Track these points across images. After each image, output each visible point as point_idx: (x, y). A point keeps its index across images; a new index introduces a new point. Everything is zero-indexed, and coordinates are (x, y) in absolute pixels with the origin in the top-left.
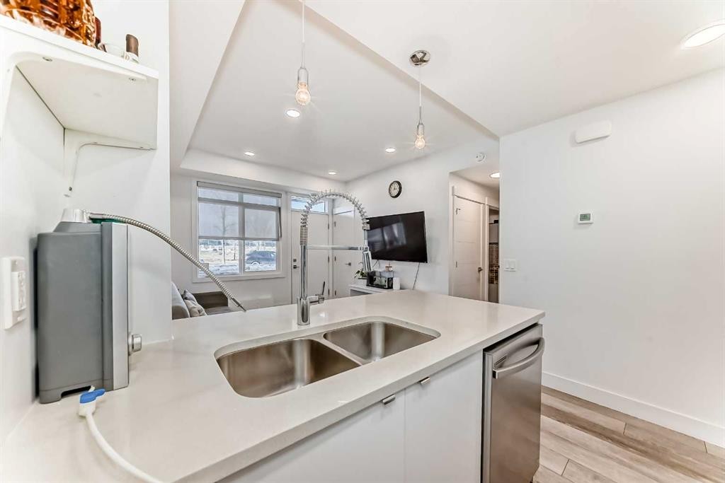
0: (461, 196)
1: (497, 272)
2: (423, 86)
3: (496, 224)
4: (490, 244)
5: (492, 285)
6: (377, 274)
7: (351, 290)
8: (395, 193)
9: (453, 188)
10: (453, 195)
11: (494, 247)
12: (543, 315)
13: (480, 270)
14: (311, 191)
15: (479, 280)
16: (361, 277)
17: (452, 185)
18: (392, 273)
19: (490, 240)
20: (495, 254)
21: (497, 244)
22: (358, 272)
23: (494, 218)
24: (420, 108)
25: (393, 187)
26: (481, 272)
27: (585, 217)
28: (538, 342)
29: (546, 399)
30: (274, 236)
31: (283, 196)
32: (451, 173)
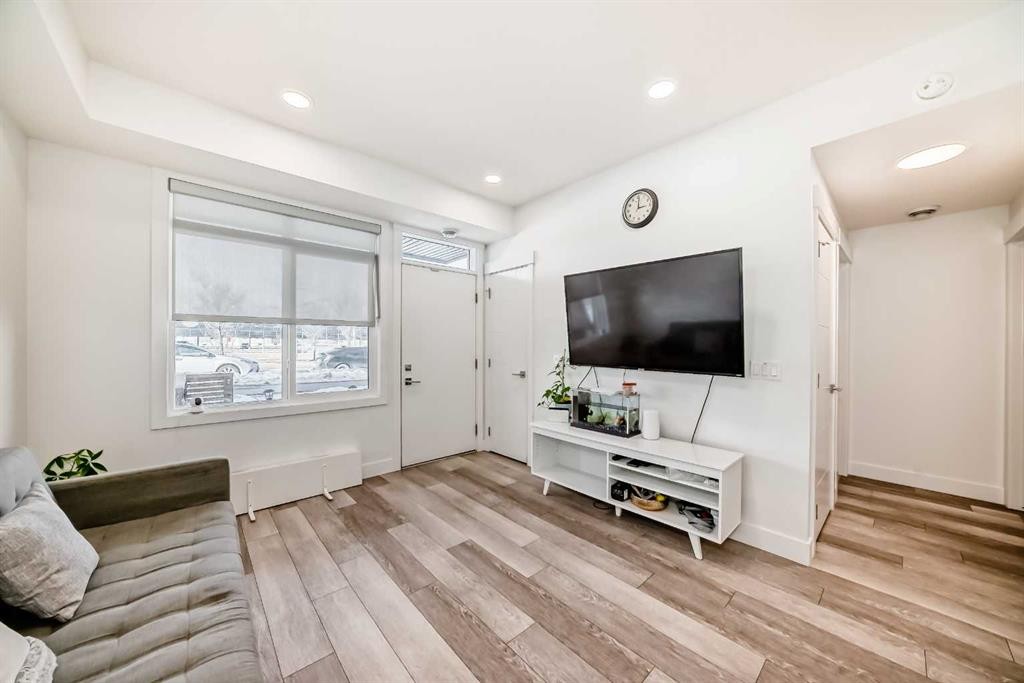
6: (594, 399)
7: (535, 434)
8: (639, 216)
10: (815, 208)
14: (444, 219)
16: (553, 405)
18: (638, 399)
22: (548, 393)
25: (634, 204)
30: (365, 316)
31: (385, 230)
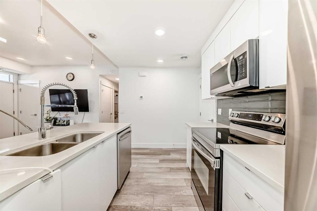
0: (104, 85)
1: (117, 114)
2: (94, 45)
3: (117, 96)
4: (115, 104)
5: (115, 119)
8: (70, 79)
9: (101, 81)
10: (101, 84)
11: (116, 105)
12: (131, 124)
13: (111, 114)
15: (111, 118)
17: (100, 80)
18: (68, 118)
19: (115, 102)
20: (116, 108)
21: (117, 104)
23: (116, 94)
24: (93, 54)
25: (69, 75)
26: (112, 115)
27: (141, 97)
28: (130, 132)
29: (133, 151)
32: (100, 75)
